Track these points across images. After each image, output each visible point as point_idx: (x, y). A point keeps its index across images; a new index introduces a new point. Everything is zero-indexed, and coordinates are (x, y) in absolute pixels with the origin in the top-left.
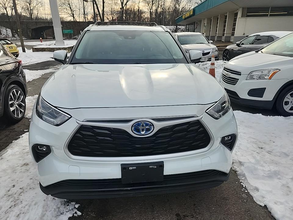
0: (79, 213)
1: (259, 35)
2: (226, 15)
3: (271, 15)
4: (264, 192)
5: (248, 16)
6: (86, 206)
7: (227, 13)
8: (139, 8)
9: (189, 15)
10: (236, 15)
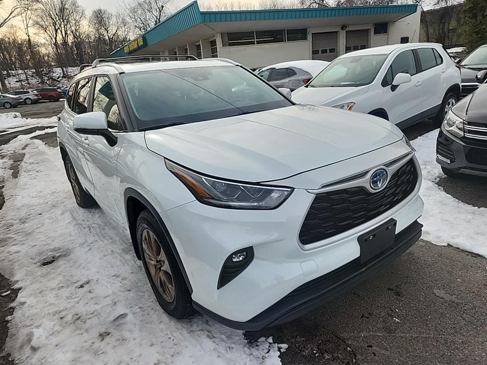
0: (284, 346)
1: (275, 68)
2: (197, 44)
3: (258, 43)
4: (435, 232)
5: (230, 45)
6: (279, 335)
7: (199, 41)
8: (29, 36)
9: (136, 46)
10: (213, 43)
